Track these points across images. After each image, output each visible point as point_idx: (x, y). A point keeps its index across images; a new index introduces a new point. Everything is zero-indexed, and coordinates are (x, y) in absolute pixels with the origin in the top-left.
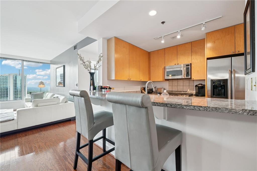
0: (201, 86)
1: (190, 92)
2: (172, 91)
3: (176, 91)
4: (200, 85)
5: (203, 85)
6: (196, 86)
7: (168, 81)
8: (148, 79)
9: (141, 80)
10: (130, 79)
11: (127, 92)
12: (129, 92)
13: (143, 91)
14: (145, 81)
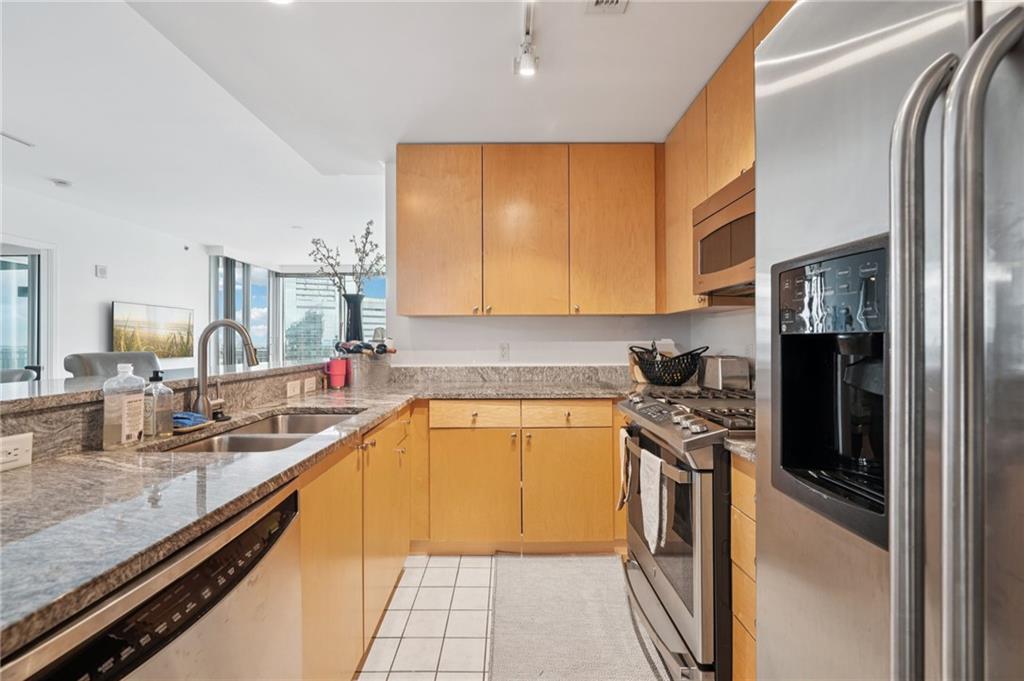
8: (653, 300)
9: (577, 310)
10: (487, 308)
11: (518, 368)
12: (532, 370)
13: (637, 369)
14: (612, 312)
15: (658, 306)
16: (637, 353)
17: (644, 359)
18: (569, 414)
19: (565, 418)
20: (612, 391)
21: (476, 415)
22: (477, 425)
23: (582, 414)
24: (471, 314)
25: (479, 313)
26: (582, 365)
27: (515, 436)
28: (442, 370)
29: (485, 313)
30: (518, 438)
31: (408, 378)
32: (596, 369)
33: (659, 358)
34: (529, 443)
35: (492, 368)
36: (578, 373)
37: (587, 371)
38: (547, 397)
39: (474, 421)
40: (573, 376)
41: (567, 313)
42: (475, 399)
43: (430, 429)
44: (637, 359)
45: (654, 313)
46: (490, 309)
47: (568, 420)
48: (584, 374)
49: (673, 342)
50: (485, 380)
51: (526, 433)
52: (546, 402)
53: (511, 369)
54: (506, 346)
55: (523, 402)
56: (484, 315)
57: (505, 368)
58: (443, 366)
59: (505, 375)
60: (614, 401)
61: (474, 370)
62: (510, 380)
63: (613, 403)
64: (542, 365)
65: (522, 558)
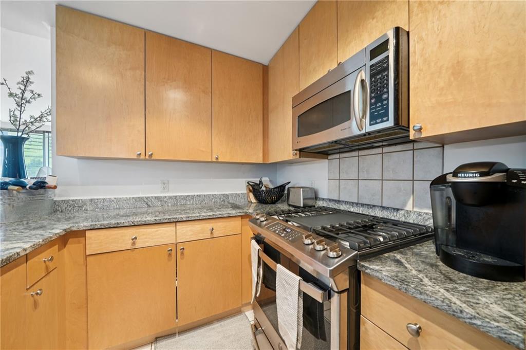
0: (478, 179)
1: (420, 214)
2: (338, 202)
3: (352, 204)
4: (472, 177)
5: (508, 172)
6: (440, 181)
7: (327, 160)
8: (261, 155)
9: (217, 158)
10: (148, 153)
11: (176, 196)
12: (185, 198)
13: (251, 195)
14: (239, 161)
15: (264, 159)
16: (251, 185)
17: (255, 189)
18: (213, 229)
19: (209, 232)
20: (241, 211)
21: (136, 238)
22: (137, 246)
23: (221, 227)
24: (135, 157)
25: (142, 157)
26: (219, 193)
27: (171, 250)
28: (110, 201)
29: (147, 157)
30: (174, 252)
31: (76, 209)
32: (227, 195)
33: (263, 188)
34: (182, 254)
35: (155, 197)
36: (216, 198)
37: (222, 197)
38: (196, 218)
39: (134, 244)
40: (213, 200)
41: (211, 160)
42: (135, 225)
43: (87, 256)
44: (251, 188)
45: (262, 162)
46: (152, 154)
47: (212, 233)
48: (220, 199)
49: (268, 180)
50: (149, 206)
51: (180, 247)
52: (197, 223)
53: (170, 198)
54: (166, 182)
55: (177, 224)
56: (147, 159)
57: (166, 197)
58: (112, 197)
59: (166, 202)
60: (242, 217)
61: (141, 199)
62: (170, 205)
63: (242, 219)
64: (193, 194)
65: (177, 338)
